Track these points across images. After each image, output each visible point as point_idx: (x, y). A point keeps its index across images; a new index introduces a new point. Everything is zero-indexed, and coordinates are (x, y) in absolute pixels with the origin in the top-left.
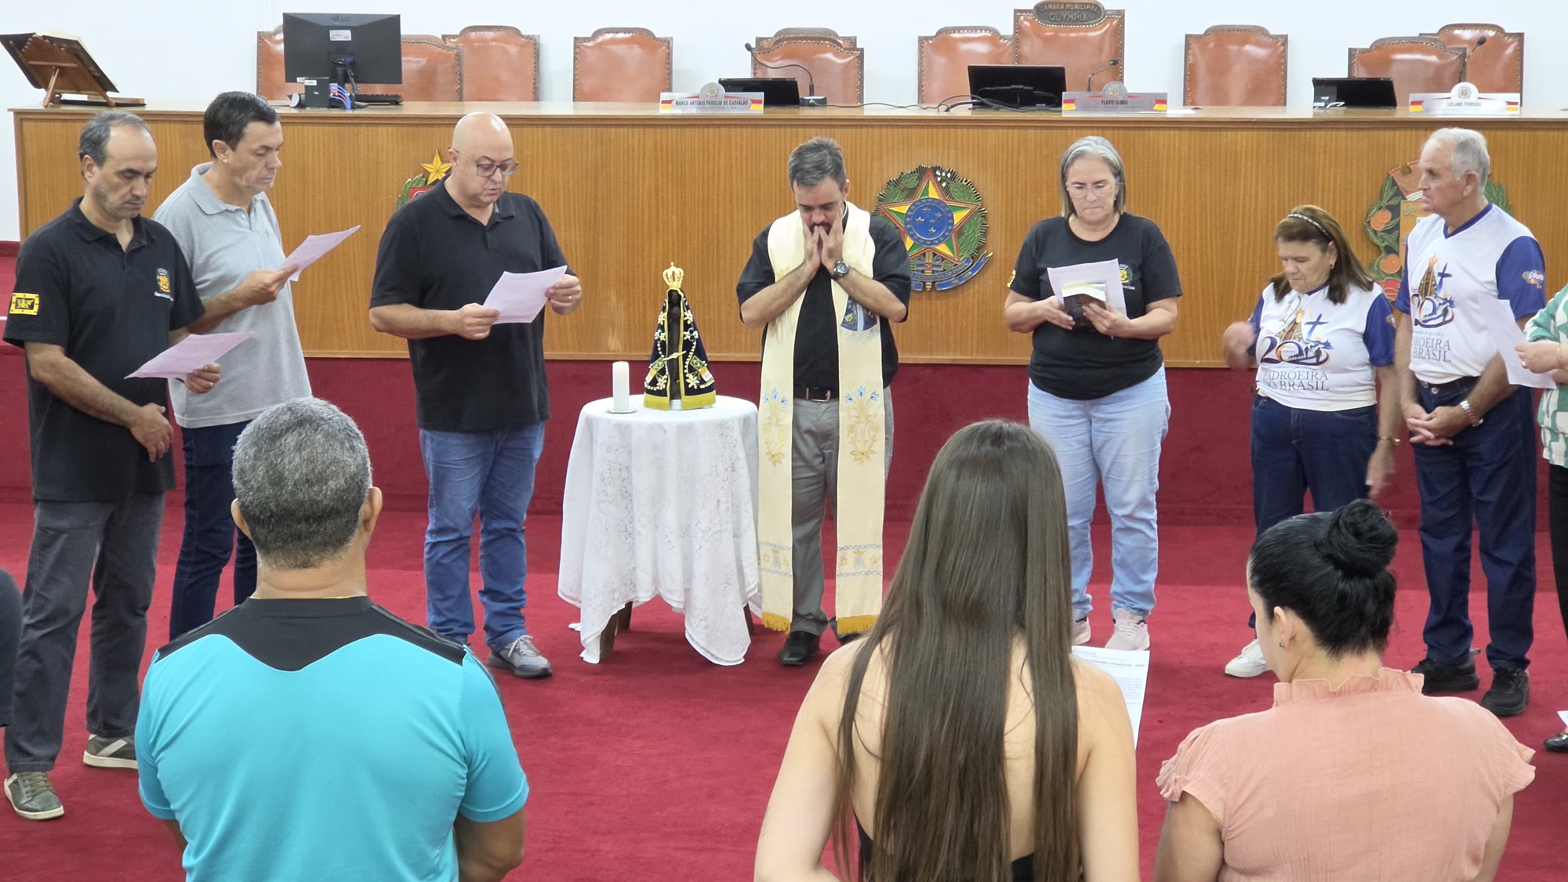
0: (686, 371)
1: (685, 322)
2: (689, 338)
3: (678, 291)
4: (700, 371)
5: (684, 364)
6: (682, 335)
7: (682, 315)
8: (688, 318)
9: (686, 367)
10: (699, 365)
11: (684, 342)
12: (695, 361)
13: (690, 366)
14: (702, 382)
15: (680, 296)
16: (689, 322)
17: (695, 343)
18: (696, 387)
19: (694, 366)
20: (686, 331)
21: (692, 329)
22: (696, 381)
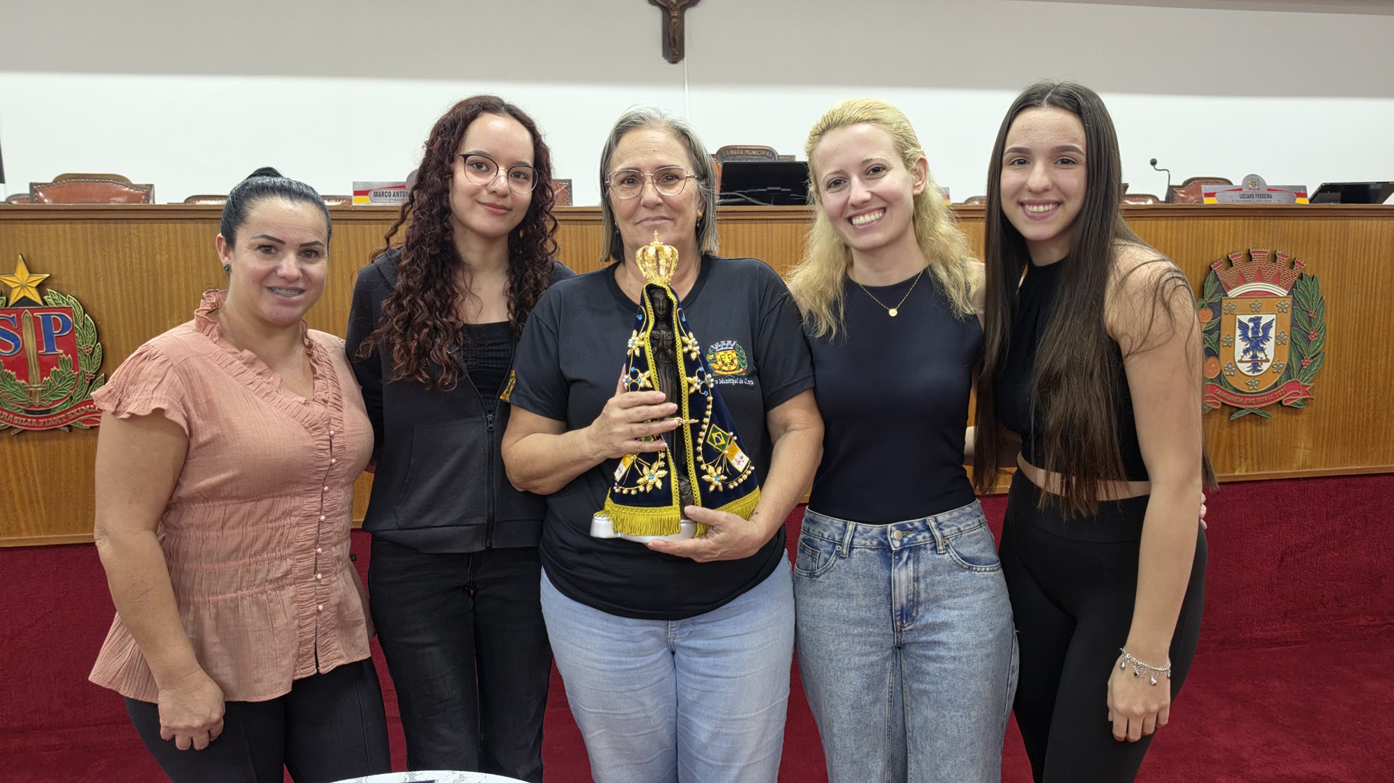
0: (700, 458)
1: (687, 356)
2: (699, 387)
3: (667, 287)
4: (726, 452)
5: (695, 444)
6: (684, 385)
7: (679, 343)
8: (690, 347)
9: (700, 449)
10: (723, 442)
11: (691, 396)
12: (714, 435)
13: (705, 445)
14: (732, 473)
16: (694, 356)
17: (710, 398)
18: (721, 489)
19: (715, 445)
20: (690, 373)
21: (701, 369)
22: (721, 474)
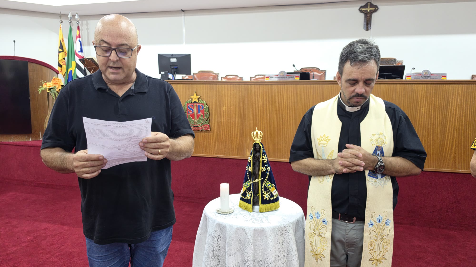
0: (263, 190)
1: (263, 161)
2: (265, 170)
3: (260, 143)
4: (271, 189)
5: (262, 186)
6: (261, 169)
7: (261, 158)
8: (264, 159)
10: (270, 186)
11: (262, 172)
12: (268, 184)
13: (265, 186)
14: (272, 195)
15: (260, 147)
16: (265, 162)
17: (268, 173)
18: (268, 199)
19: (268, 187)
20: (263, 166)
21: (267, 165)
22: (268, 195)
